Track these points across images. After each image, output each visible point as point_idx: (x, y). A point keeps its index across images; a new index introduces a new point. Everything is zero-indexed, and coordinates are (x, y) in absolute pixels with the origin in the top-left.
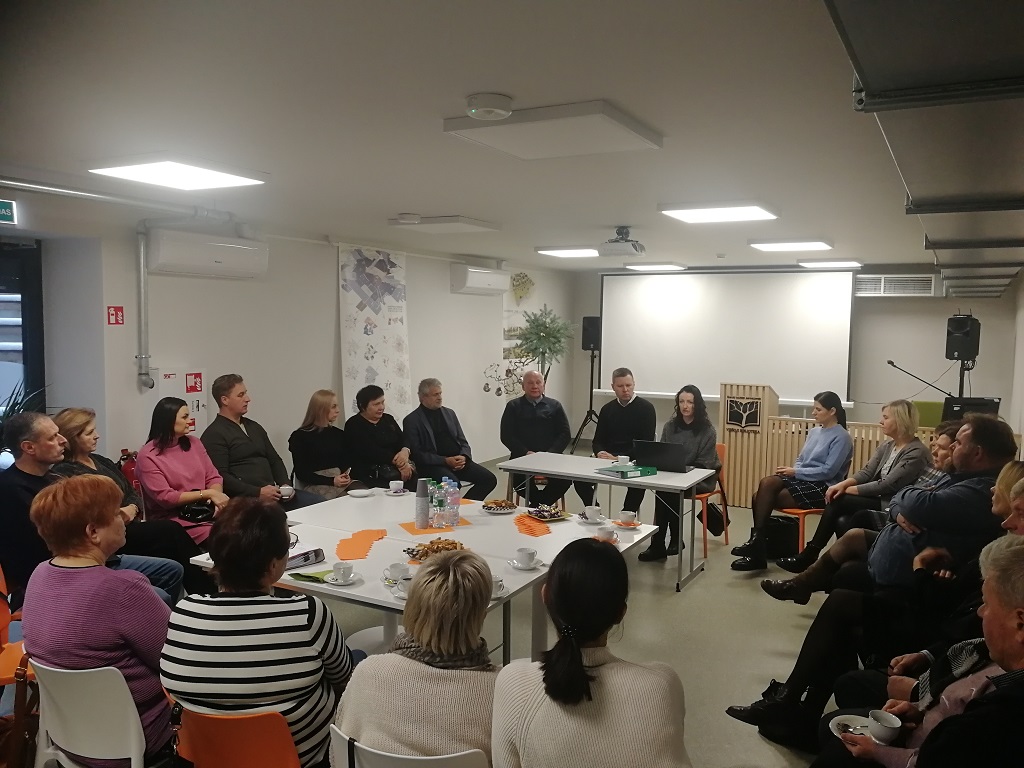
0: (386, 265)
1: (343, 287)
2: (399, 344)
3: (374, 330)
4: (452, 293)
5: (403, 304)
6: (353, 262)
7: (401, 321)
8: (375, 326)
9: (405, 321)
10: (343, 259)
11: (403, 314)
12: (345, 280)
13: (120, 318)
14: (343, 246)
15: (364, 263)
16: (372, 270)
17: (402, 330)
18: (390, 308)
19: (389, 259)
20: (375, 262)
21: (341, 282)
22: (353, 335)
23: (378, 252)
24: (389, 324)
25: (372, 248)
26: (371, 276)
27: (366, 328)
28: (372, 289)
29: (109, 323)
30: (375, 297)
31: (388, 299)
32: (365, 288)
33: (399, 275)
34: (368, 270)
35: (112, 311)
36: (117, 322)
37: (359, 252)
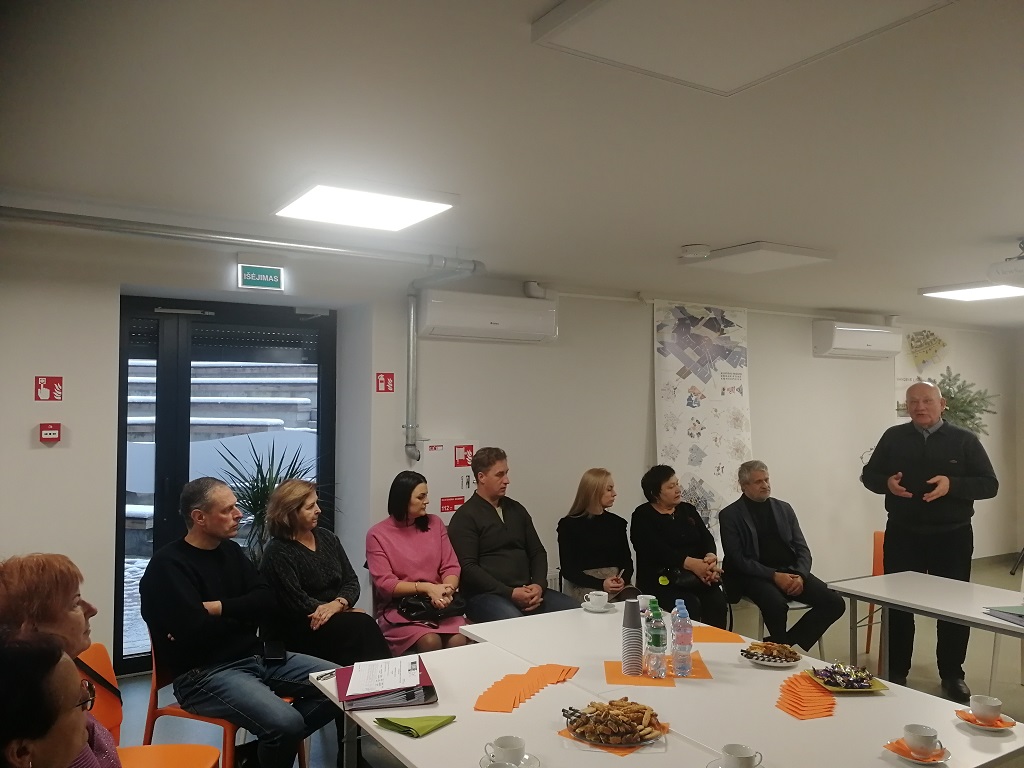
0: (718, 324)
1: (658, 349)
2: (737, 419)
3: (702, 401)
4: (815, 356)
5: (744, 370)
6: (673, 321)
7: (740, 390)
8: (703, 397)
9: (746, 391)
10: (659, 318)
11: (745, 383)
12: (662, 343)
13: (390, 385)
14: (658, 303)
15: (688, 322)
16: (699, 330)
17: (742, 403)
18: (724, 376)
19: (723, 318)
20: (703, 321)
21: (657, 345)
22: (673, 407)
23: (708, 309)
24: (723, 394)
25: (700, 305)
26: (697, 338)
27: (689, 399)
28: (698, 352)
29: (378, 391)
30: (702, 362)
31: (722, 364)
32: (689, 351)
33: (736, 336)
34: (693, 330)
35: (382, 378)
36: (387, 390)
37: (682, 309)
